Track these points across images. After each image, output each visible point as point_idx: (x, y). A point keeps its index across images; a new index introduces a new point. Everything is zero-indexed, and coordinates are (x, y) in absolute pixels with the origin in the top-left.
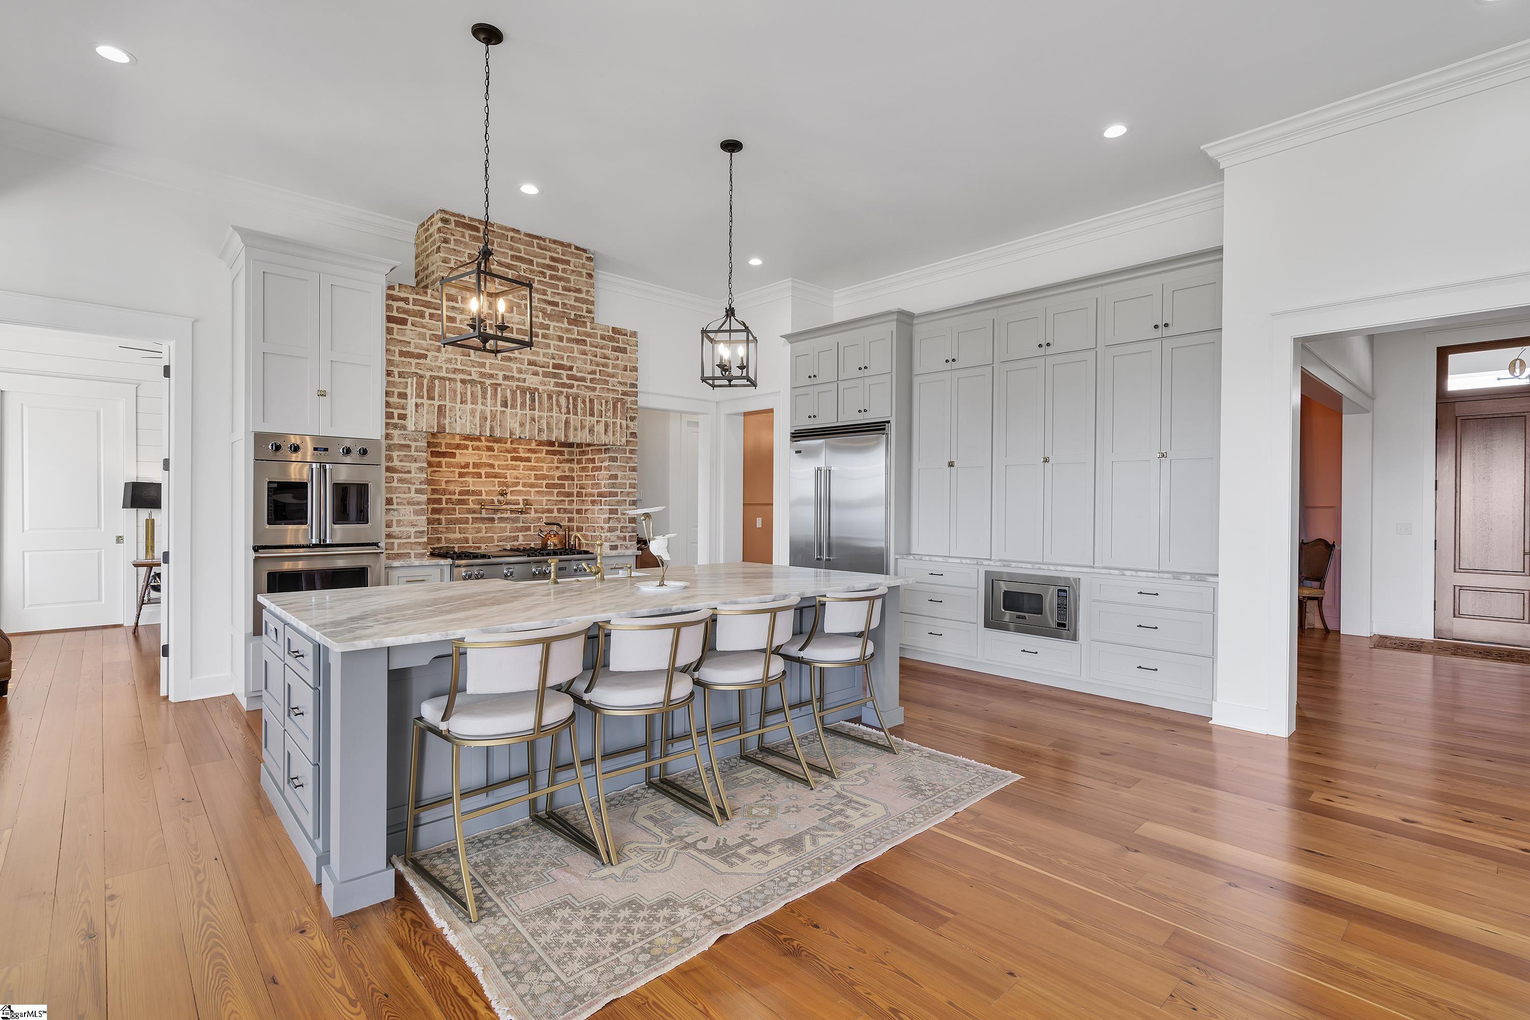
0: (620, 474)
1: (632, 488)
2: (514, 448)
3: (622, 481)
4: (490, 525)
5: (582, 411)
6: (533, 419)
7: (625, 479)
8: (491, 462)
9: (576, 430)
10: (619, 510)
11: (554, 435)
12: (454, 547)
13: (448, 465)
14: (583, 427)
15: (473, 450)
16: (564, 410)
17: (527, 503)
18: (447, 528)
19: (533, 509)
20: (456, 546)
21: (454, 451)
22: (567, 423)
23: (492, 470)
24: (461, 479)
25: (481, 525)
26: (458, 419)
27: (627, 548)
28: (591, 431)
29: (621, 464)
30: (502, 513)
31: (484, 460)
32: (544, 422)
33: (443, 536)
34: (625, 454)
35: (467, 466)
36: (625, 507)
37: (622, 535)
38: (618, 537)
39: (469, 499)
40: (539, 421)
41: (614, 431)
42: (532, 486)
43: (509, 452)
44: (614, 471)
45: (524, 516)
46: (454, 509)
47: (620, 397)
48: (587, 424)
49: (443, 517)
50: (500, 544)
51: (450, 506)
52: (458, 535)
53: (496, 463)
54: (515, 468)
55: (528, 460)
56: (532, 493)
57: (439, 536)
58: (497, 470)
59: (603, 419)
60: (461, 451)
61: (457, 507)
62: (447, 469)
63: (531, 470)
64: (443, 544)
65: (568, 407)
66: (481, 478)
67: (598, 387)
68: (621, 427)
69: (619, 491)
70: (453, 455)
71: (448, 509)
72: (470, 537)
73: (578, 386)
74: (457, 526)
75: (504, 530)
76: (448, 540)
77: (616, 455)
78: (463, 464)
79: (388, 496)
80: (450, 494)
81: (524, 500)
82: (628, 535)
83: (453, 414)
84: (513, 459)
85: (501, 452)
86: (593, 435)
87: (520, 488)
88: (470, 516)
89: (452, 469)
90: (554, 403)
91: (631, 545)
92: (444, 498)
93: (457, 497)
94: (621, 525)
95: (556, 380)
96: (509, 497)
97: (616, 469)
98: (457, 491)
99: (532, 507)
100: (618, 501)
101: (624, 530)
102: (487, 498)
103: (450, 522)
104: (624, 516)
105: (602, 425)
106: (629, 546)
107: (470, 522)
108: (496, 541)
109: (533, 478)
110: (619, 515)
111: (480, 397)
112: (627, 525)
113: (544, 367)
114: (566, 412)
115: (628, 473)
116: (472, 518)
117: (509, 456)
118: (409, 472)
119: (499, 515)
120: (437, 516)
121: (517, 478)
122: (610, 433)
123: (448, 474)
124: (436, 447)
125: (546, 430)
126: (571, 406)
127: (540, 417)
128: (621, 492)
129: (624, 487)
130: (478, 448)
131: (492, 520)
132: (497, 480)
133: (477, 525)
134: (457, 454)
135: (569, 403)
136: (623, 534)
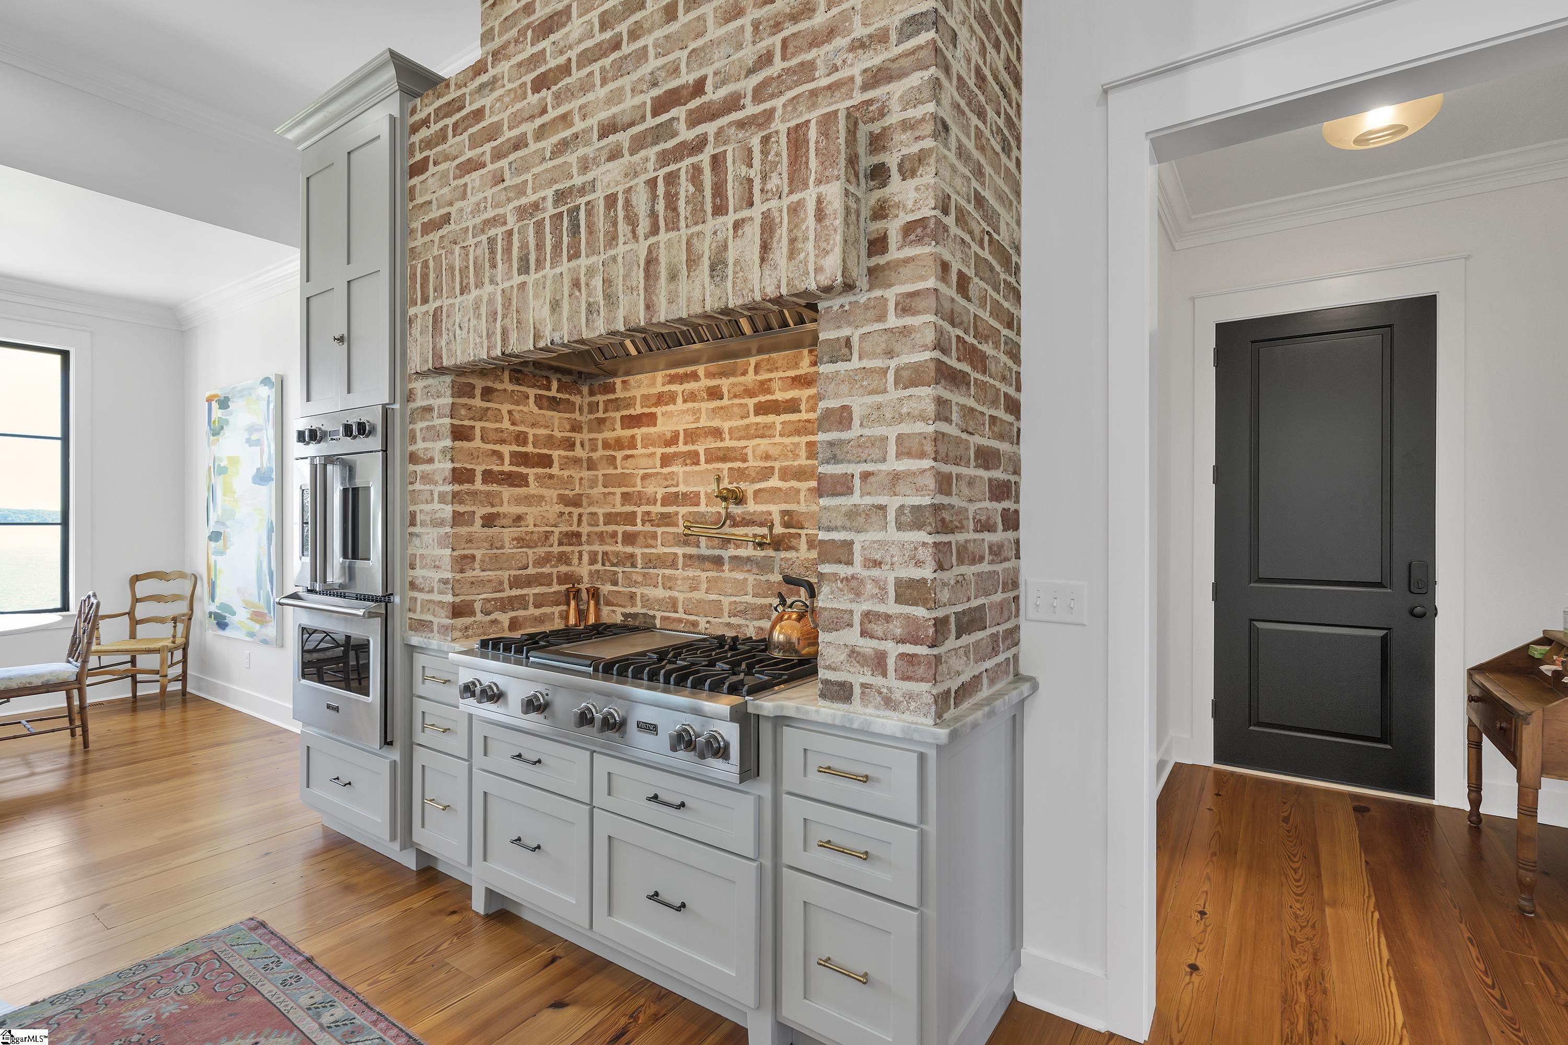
0: (859, 404)
1: (910, 455)
2: (762, 383)
3: (867, 432)
4: (715, 574)
5: (689, 208)
6: (576, 284)
7: (881, 420)
8: (716, 423)
9: (673, 277)
10: (857, 548)
11: (621, 313)
12: (654, 617)
13: (648, 442)
14: (692, 262)
15: (685, 401)
16: (644, 225)
17: (790, 520)
18: (644, 575)
19: (803, 537)
20: (659, 615)
21: (653, 410)
22: (651, 261)
23: (720, 444)
24: (666, 470)
25: (698, 573)
26: (458, 331)
27: (889, 703)
28: (717, 266)
29: (865, 363)
30: (738, 547)
31: (704, 422)
32: (598, 282)
33: (638, 591)
34: (882, 318)
35: (673, 440)
36: (880, 536)
37: (868, 646)
38: (854, 653)
39: (677, 514)
40: (587, 285)
41: (792, 241)
42: (800, 474)
43: (749, 393)
44: (836, 395)
45: (783, 554)
46: (654, 536)
47: (859, 97)
48: (706, 248)
49: (638, 551)
50: (733, 620)
51: (648, 528)
52: (660, 593)
53: (726, 426)
54: (763, 432)
55: (792, 406)
56: (802, 494)
57: (633, 590)
58: (728, 443)
59: (759, 208)
60: (665, 409)
61: (660, 530)
62: (643, 451)
63: (798, 432)
64: (638, 609)
65: (653, 215)
66: (697, 463)
67: (778, 102)
68: (820, 215)
69: (856, 469)
70: (650, 419)
71: (646, 535)
72: (681, 597)
73: (719, 132)
74: (661, 572)
75: (740, 587)
76: (646, 601)
77: (845, 332)
78: (668, 435)
79: (412, 508)
80: (648, 503)
81: (784, 513)
82: (893, 650)
83: (451, 321)
84: (762, 409)
85: (735, 396)
86: (724, 278)
87: (774, 482)
88: (680, 551)
89: (651, 450)
90: (621, 214)
91: (910, 696)
92: (640, 511)
93: (658, 509)
94: (866, 606)
95: (662, 146)
96: (751, 507)
97: (845, 388)
98: (659, 496)
99: (803, 532)
100: (853, 513)
101: (878, 629)
102: (709, 509)
103: (650, 562)
104: (876, 572)
105: (753, 232)
106: (897, 695)
107: (680, 566)
108: (726, 614)
109: (803, 453)
110: (857, 568)
111: (487, 265)
112: (892, 608)
113: (632, 124)
114: (648, 230)
115: (894, 394)
116: (684, 556)
117: (751, 402)
118: (431, 461)
119: (732, 551)
120: (629, 549)
121: (767, 457)
122: (780, 252)
123: (643, 462)
124: (628, 406)
125: (602, 303)
126: (660, 207)
127: (590, 272)
128: (865, 476)
129: (876, 453)
130: (691, 397)
131: (718, 561)
132: (726, 466)
133: (691, 573)
134: (659, 415)
135: (654, 198)
136: (874, 643)
